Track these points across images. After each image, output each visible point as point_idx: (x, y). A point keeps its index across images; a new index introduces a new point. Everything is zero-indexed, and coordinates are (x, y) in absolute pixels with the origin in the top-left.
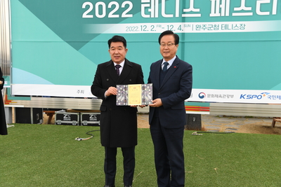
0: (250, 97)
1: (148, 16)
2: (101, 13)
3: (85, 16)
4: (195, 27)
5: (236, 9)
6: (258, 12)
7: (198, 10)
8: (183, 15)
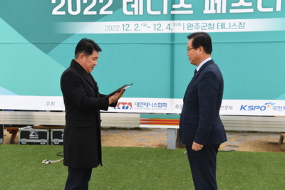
0: (251, 108)
1: (131, 13)
2: (74, 9)
3: (55, 12)
4: (186, 26)
5: (233, 5)
6: (260, 8)
7: (190, 6)
8: (172, 12)
